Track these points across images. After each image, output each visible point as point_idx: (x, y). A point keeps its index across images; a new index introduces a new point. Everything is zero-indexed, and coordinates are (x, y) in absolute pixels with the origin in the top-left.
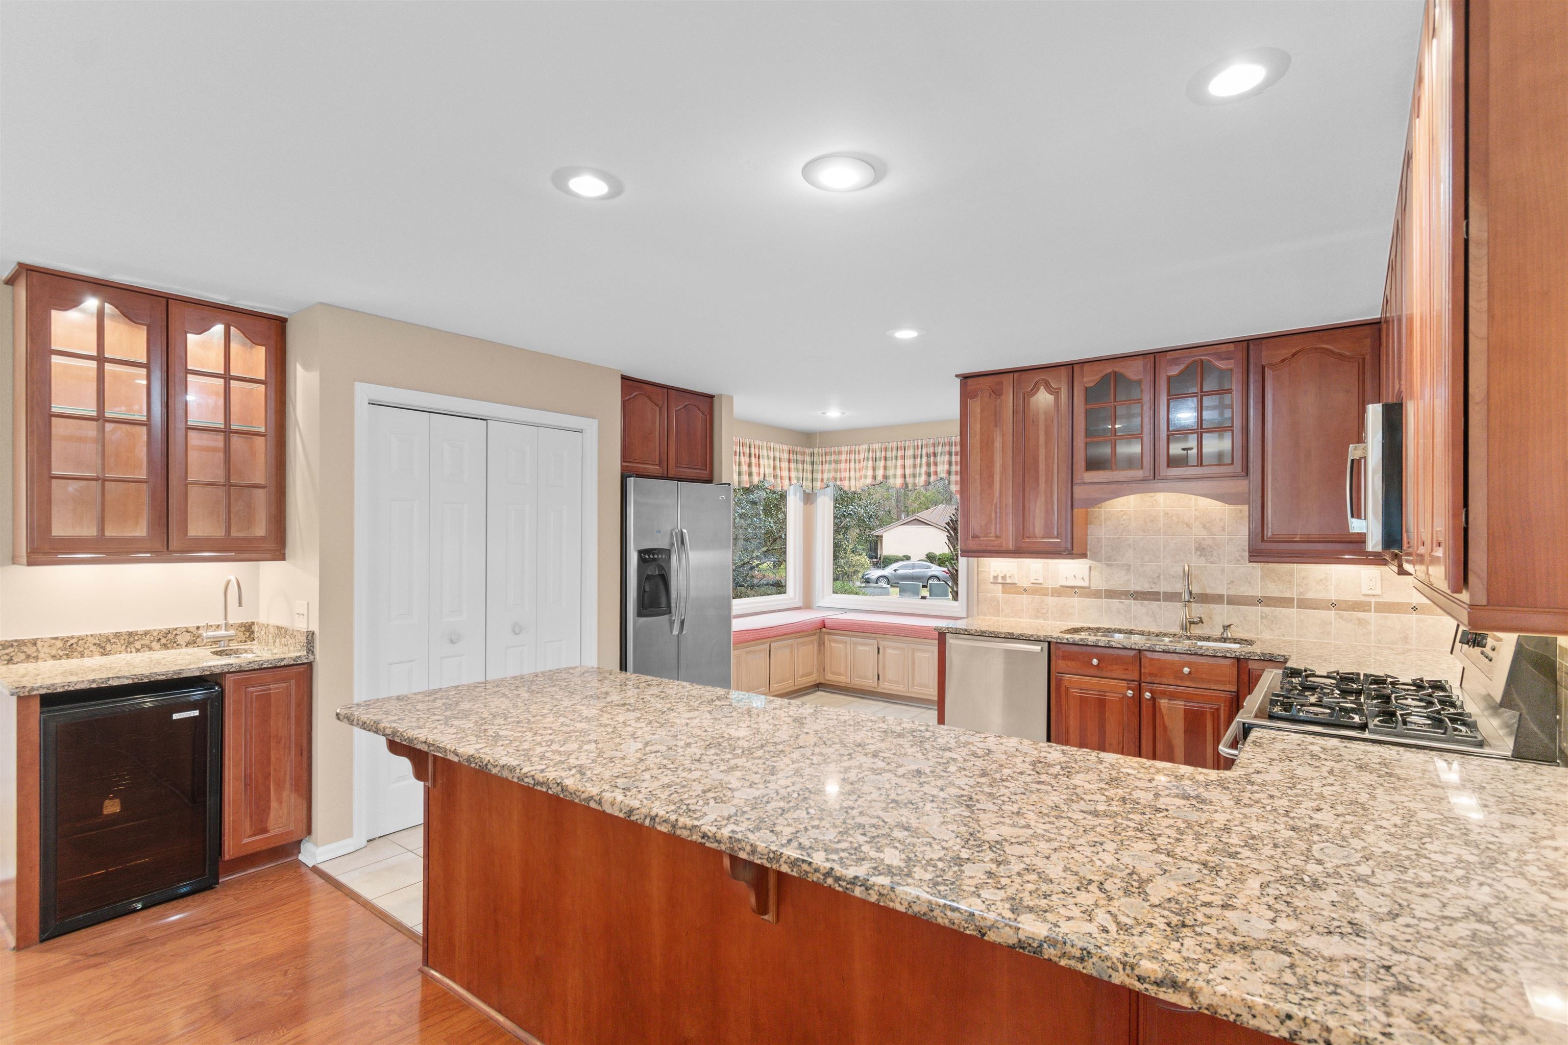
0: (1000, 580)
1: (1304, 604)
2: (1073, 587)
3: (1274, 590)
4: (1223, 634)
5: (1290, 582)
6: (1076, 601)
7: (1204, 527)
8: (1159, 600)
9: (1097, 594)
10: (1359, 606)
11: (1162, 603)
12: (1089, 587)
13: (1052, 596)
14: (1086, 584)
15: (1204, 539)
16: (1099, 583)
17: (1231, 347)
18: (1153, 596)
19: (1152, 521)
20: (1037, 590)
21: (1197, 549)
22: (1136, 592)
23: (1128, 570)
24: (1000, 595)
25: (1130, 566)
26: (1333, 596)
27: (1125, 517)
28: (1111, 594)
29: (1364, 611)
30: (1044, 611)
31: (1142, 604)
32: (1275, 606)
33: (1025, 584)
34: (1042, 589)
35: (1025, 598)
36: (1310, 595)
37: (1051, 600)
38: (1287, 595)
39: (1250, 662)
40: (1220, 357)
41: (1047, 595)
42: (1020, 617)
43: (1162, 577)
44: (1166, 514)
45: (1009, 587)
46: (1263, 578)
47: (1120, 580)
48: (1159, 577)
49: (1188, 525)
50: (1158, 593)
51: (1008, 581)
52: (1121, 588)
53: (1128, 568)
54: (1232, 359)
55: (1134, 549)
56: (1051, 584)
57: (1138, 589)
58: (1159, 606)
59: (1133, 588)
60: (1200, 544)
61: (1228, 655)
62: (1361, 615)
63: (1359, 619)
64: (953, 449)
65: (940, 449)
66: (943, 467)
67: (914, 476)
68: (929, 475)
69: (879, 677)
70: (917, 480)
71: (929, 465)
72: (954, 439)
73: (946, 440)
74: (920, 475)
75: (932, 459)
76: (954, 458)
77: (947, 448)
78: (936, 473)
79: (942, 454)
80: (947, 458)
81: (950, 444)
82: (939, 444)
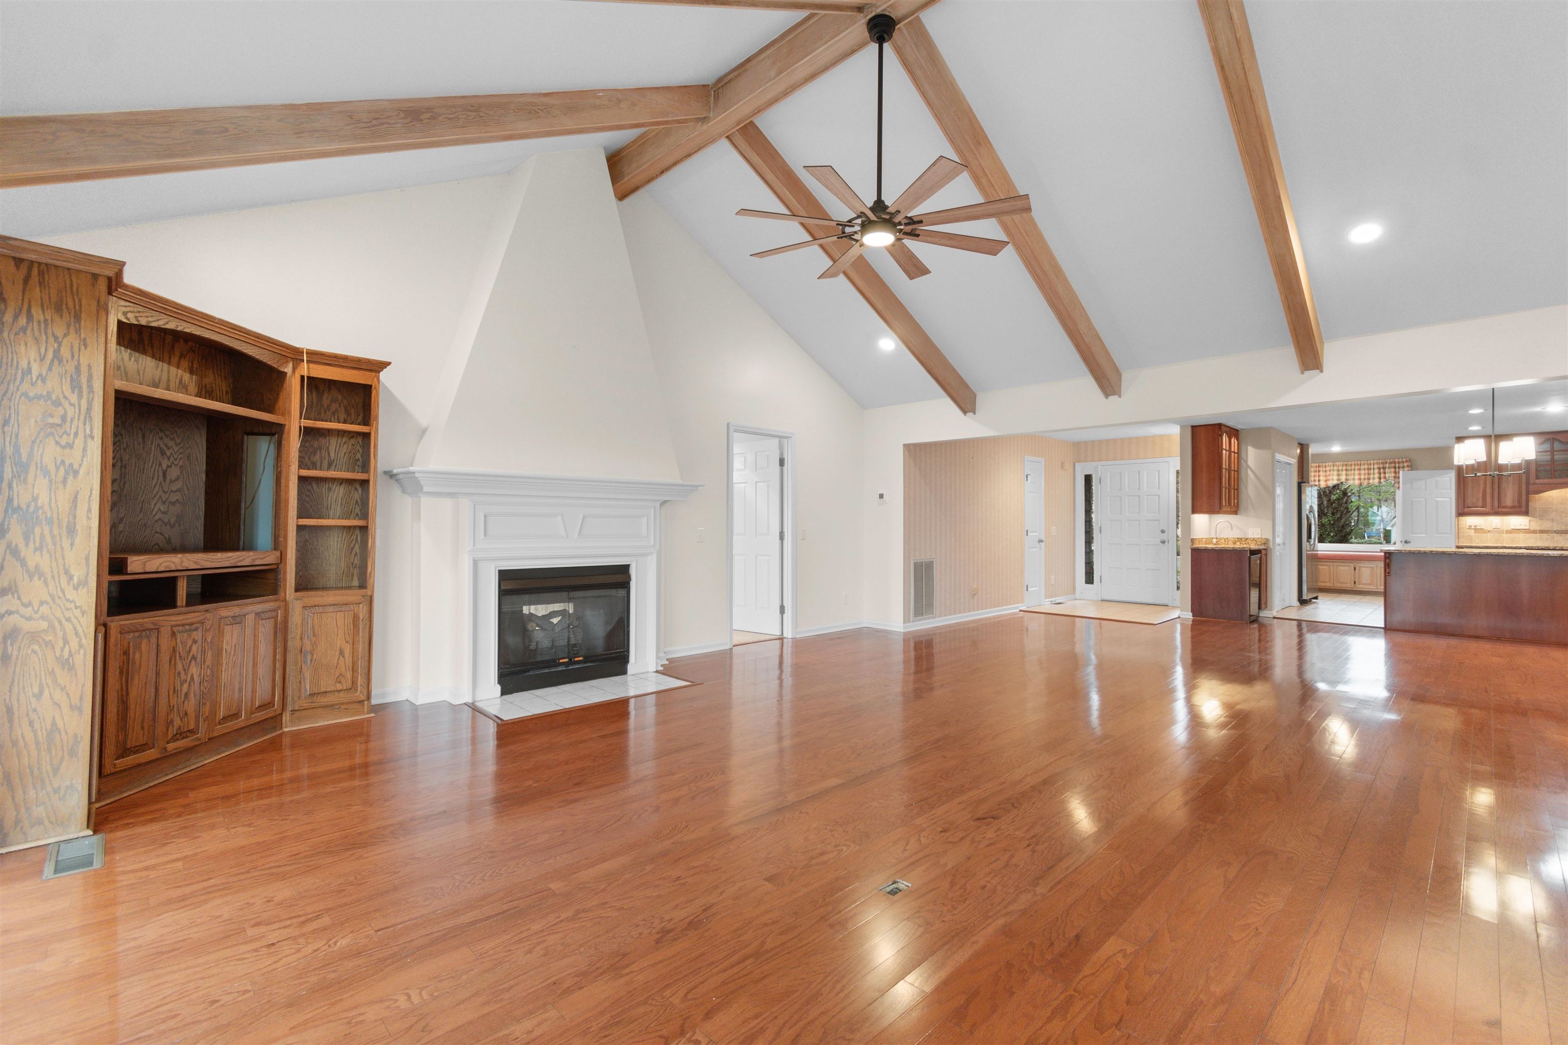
0: (1473, 527)
2: (1519, 529)
6: (1521, 535)
9: (1534, 532)
12: (1530, 529)
13: (1508, 533)
14: (1528, 528)
16: (1533, 527)
20: (1498, 531)
22: (1557, 530)
24: (1475, 533)
28: (1542, 532)
30: (1501, 540)
31: (1561, 536)
33: (1489, 528)
34: (1500, 530)
35: (1489, 533)
37: (1505, 535)
41: (1503, 533)
42: (1486, 543)
45: (1477, 530)
47: (1546, 525)
51: (1478, 528)
52: (1548, 529)
53: (1553, 520)
55: (1556, 512)
56: (1505, 528)
57: (1559, 529)
59: (1555, 529)
64: (1397, 465)
65: (1387, 465)
66: (1390, 474)
67: (1369, 479)
68: (1380, 478)
69: (1355, 583)
70: (1371, 481)
71: (1380, 473)
72: (1397, 460)
73: (1391, 460)
74: (1374, 479)
75: (1382, 471)
76: (1397, 470)
77: (1393, 465)
78: (1385, 478)
79: (1389, 468)
80: (1393, 470)
81: (1395, 463)
82: (1386, 462)
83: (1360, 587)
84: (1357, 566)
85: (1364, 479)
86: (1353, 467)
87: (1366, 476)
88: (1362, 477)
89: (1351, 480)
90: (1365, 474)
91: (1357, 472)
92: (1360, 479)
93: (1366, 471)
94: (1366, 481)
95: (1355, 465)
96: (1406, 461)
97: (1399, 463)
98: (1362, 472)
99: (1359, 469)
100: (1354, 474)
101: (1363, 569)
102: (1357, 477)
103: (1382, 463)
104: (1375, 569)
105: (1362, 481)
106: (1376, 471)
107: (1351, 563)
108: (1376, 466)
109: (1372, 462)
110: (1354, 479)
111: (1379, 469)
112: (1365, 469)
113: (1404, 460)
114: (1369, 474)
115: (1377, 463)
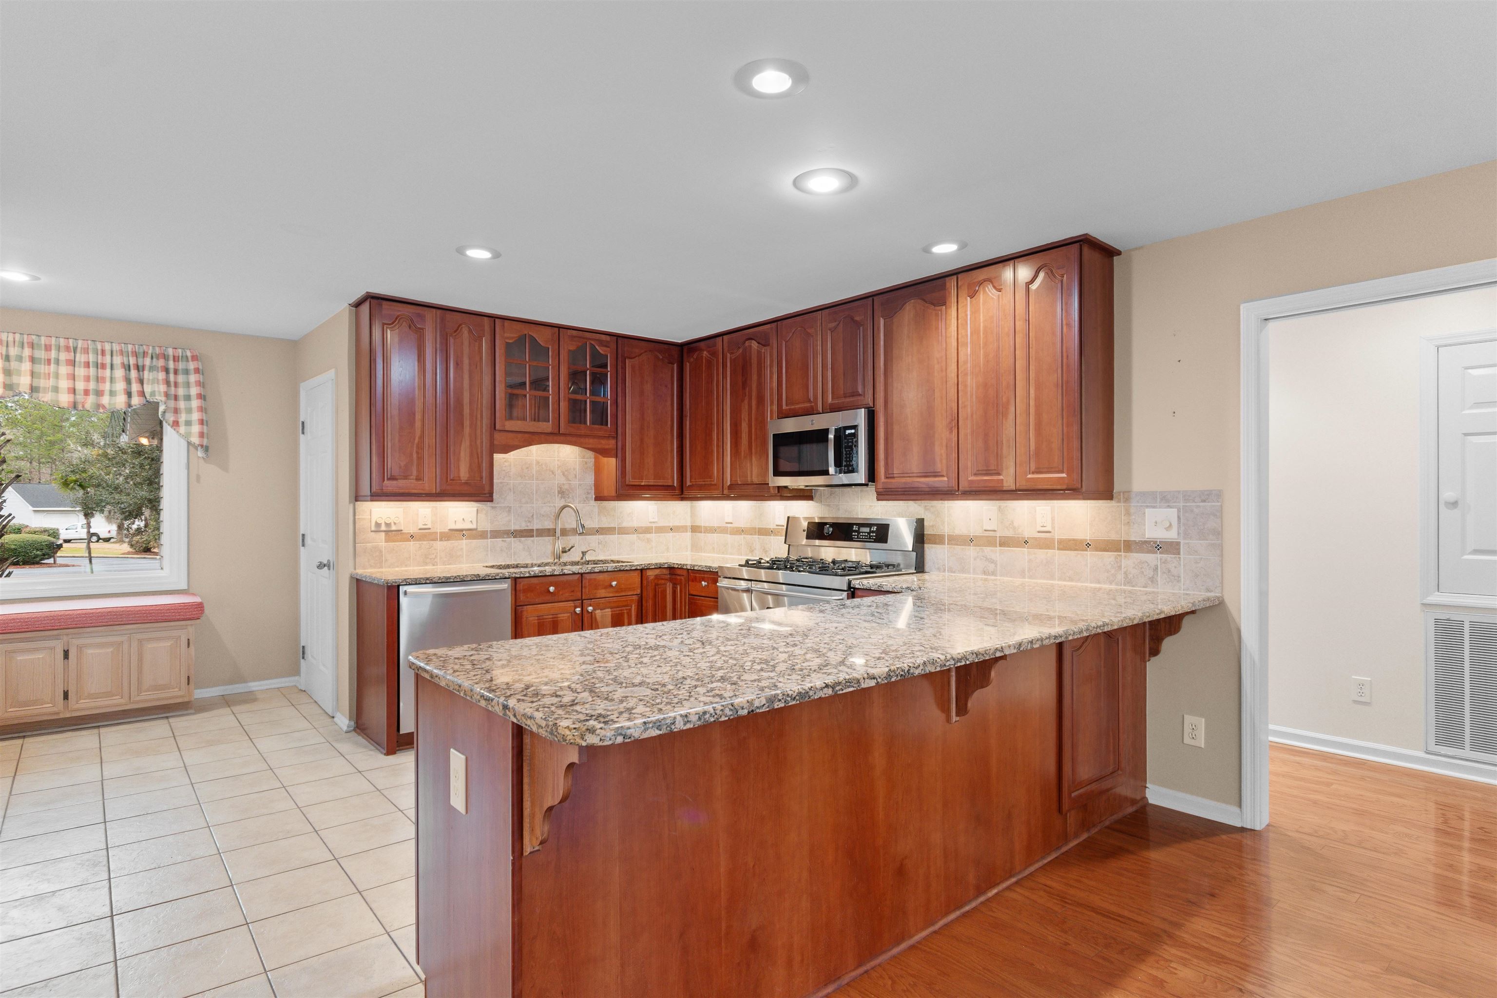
0: (383, 528)
1: (623, 531)
2: (462, 530)
3: (605, 523)
4: (582, 558)
5: (613, 516)
6: (464, 543)
7: (563, 474)
8: (533, 536)
9: (483, 535)
10: (647, 530)
11: (535, 539)
12: (476, 529)
13: (441, 540)
14: (474, 526)
15: (563, 484)
16: (485, 525)
17: (608, 338)
18: (528, 533)
19: (527, 468)
20: (425, 535)
21: (559, 492)
22: (515, 531)
23: (509, 511)
24: (384, 544)
25: (510, 507)
26: (635, 524)
27: (506, 464)
28: (495, 534)
29: (650, 533)
30: (433, 556)
31: (520, 541)
32: (606, 534)
33: (412, 529)
34: (431, 534)
35: (412, 545)
36: (625, 525)
37: (439, 545)
38: (612, 526)
39: (648, 571)
40: (602, 343)
41: (435, 540)
42: (406, 566)
43: (535, 517)
44: (538, 463)
45: (392, 534)
46: (599, 515)
47: (503, 521)
48: (533, 516)
49: (553, 473)
50: (532, 530)
51: (394, 528)
52: (503, 528)
53: (509, 509)
54: (609, 347)
55: (514, 493)
56: (439, 529)
57: (517, 528)
58: (533, 541)
59: (513, 527)
60: (561, 488)
61: (638, 568)
62: (648, 536)
63: (647, 539)
64: (171, 365)
65: (147, 361)
66: (155, 388)
67: (99, 393)
68: (129, 394)
69: (66, 696)
70: (105, 400)
71: (128, 381)
72: (170, 351)
73: (157, 350)
74: (112, 393)
75: (134, 374)
76: (172, 377)
77: (161, 363)
78: (142, 394)
79: (151, 369)
80: (161, 375)
81: (165, 357)
82: (145, 354)
83: (81, 706)
84: (74, 644)
85: (86, 392)
86: (53, 354)
87: (92, 385)
88: (80, 386)
89: (46, 390)
90: (87, 379)
91: (64, 370)
92: (73, 391)
93: (92, 371)
94: (91, 400)
95: (59, 349)
96: (195, 358)
97: (176, 359)
98: (80, 372)
99: (72, 363)
100: (57, 376)
101: (90, 651)
102: (64, 384)
103: (135, 354)
104: (126, 646)
105: (80, 398)
106: (119, 373)
107: (57, 637)
108: (118, 360)
109: (107, 347)
110: (56, 389)
111: (127, 368)
112: (87, 365)
113: (189, 354)
114: (98, 379)
115: (121, 352)
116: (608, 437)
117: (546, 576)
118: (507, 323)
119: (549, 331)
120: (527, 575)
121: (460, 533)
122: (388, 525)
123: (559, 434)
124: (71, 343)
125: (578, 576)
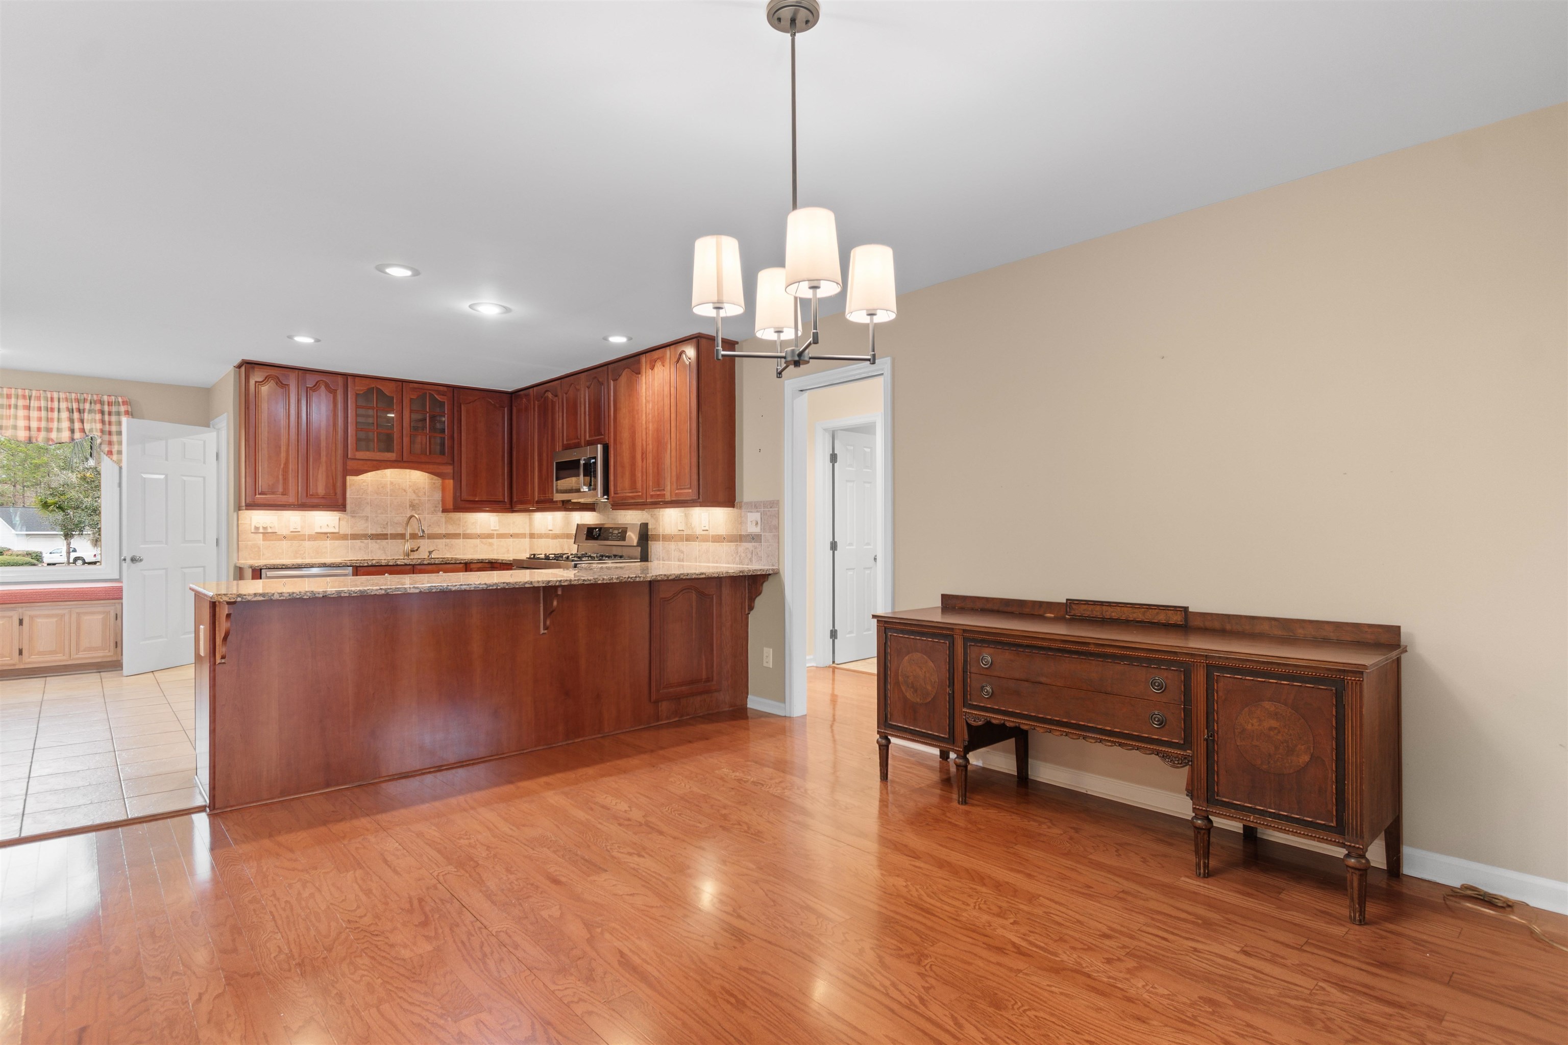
0: (261, 530)
1: (467, 536)
2: (326, 533)
3: (452, 530)
4: (429, 556)
5: (459, 524)
6: (328, 543)
7: (414, 492)
8: (387, 539)
9: (344, 537)
10: (490, 536)
11: (389, 541)
12: (338, 533)
13: (309, 540)
14: (336, 530)
15: (414, 500)
16: (346, 529)
17: (445, 389)
18: (383, 537)
19: (382, 487)
20: (296, 536)
21: (410, 506)
22: (372, 535)
23: (367, 520)
24: (262, 542)
25: (368, 517)
26: (479, 531)
27: (364, 484)
28: (355, 537)
29: (492, 538)
30: (302, 552)
31: (376, 542)
32: (452, 539)
33: (285, 532)
34: (300, 536)
35: (285, 543)
36: (468, 531)
37: (307, 544)
38: (458, 532)
39: (471, 564)
40: (439, 393)
41: (305, 540)
42: (280, 559)
43: (389, 524)
44: (392, 483)
45: (268, 535)
46: (446, 523)
47: (361, 527)
48: (387, 524)
49: (405, 491)
50: (387, 534)
51: (269, 530)
52: (361, 532)
53: (367, 518)
54: (445, 396)
55: (371, 506)
56: (307, 532)
57: (374, 532)
58: (387, 543)
59: (370, 532)
60: (412, 502)
61: (462, 562)
62: (490, 540)
63: (489, 543)
64: (106, 408)
65: (87, 406)
66: (93, 425)
67: (49, 430)
68: (72, 431)
69: (21, 652)
70: (54, 435)
71: (72, 421)
72: (105, 398)
73: (95, 397)
74: (59, 430)
75: (76, 415)
76: (107, 418)
77: (98, 407)
78: (83, 430)
79: (90, 411)
80: (98, 417)
81: (101, 403)
82: (85, 400)
83: (32, 660)
84: (27, 614)
85: (39, 429)
86: (13, 401)
87: (43, 424)
88: (34, 424)
89: (7, 428)
90: (40, 419)
91: (21, 413)
92: (29, 428)
93: (43, 413)
94: (43, 434)
95: (17, 397)
96: (125, 403)
97: (110, 404)
98: (34, 414)
99: (28, 408)
100: (16, 417)
101: (39, 620)
102: (21, 423)
103: (78, 401)
104: (67, 617)
105: (34, 433)
106: (65, 415)
107: (13, 609)
108: (63, 405)
109: (55, 395)
110: (15, 427)
111: (71, 411)
112: (40, 409)
113: (120, 400)
114: (48, 420)
115: (67, 399)
116: (446, 464)
117: (381, 566)
118: (357, 379)
119: (393, 384)
120: (366, 564)
121: (325, 535)
122: (265, 528)
123: (402, 461)
124: (27, 393)
125: (410, 567)
